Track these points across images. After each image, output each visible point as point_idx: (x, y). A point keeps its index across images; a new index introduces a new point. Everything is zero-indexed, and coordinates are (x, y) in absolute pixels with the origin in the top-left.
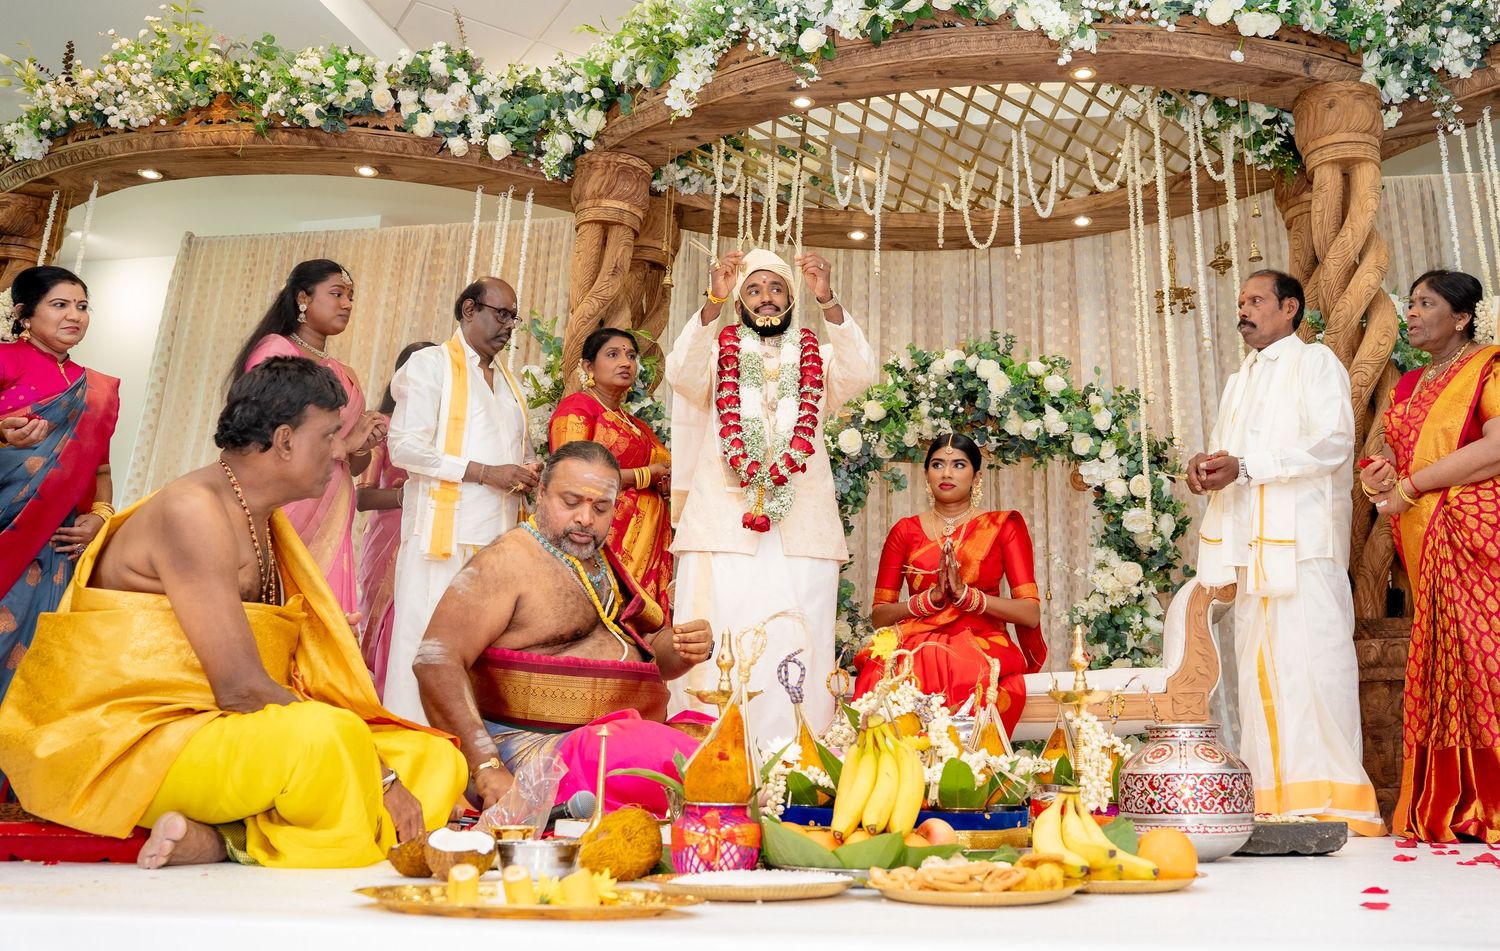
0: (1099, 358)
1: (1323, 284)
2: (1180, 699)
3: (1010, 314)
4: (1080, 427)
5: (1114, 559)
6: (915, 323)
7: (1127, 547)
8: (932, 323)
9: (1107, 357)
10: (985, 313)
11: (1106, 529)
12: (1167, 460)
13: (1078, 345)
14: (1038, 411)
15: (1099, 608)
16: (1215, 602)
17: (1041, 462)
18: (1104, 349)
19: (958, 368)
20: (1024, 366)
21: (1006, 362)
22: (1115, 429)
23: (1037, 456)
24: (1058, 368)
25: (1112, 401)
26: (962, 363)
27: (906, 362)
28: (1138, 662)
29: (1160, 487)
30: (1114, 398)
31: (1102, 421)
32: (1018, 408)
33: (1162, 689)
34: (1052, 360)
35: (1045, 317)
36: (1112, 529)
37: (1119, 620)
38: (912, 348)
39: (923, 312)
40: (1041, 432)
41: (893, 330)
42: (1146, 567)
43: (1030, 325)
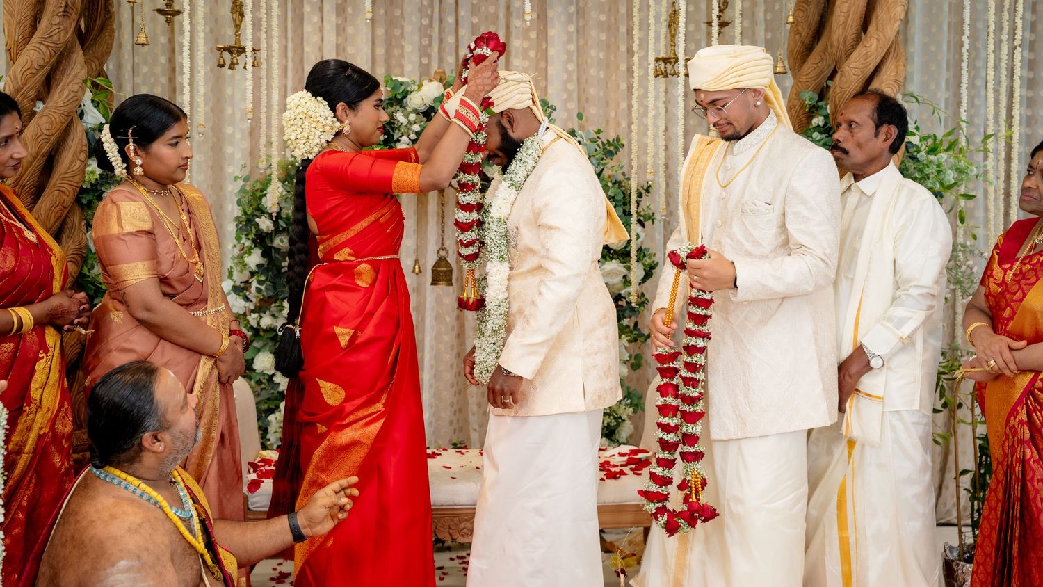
1: (838, 90)
8: (392, 23)
10: (451, 20)
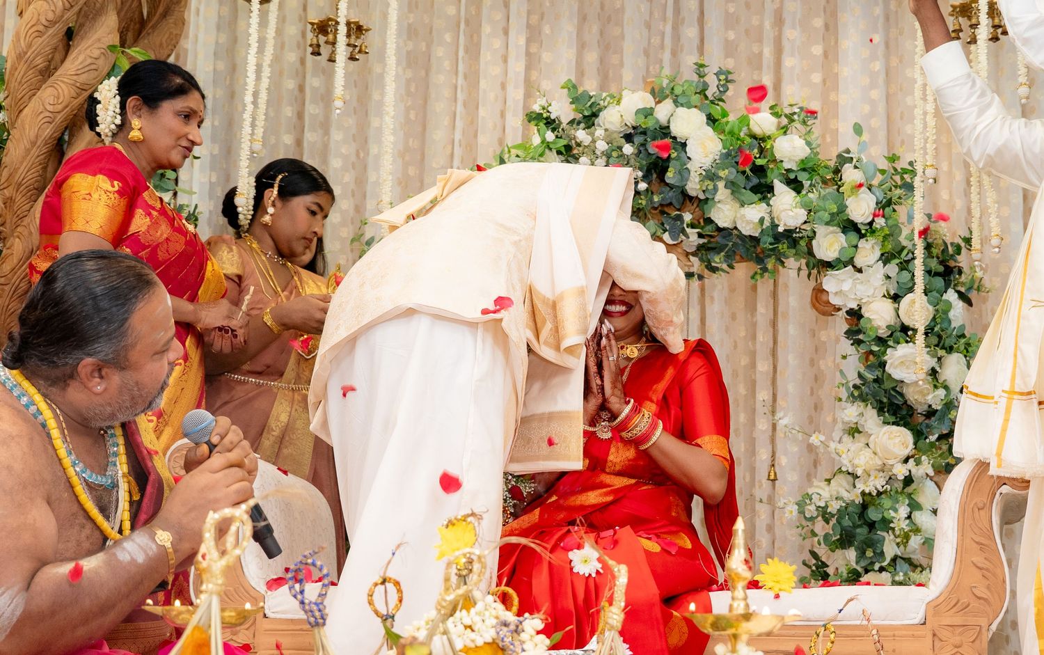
0: (867, 108)
2: (944, 634)
3: (731, 35)
4: (826, 217)
5: (871, 419)
6: (582, 46)
7: (891, 404)
8: (608, 46)
9: (881, 108)
10: (691, 32)
11: (860, 376)
12: (960, 272)
13: (836, 88)
14: (764, 191)
15: (845, 495)
16: (1005, 489)
17: (765, 270)
18: (876, 94)
19: (641, 121)
20: (744, 121)
21: (716, 111)
22: (880, 222)
23: (760, 260)
24: (797, 125)
25: (879, 177)
26: (648, 113)
27: (563, 110)
28: (900, 577)
29: (946, 312)
30: (883, 172)
31: (861, 208)
32: (731, 185)
33: (918, 618)
34: (788, 111)
35: (785, 43)
36: (870, 376)
37: (873, 515)
38: (571, 87)
39: (595, 29)
40: (767, 223)
41: (546, 57)
42: (919, 435)
43: (760, 54)
